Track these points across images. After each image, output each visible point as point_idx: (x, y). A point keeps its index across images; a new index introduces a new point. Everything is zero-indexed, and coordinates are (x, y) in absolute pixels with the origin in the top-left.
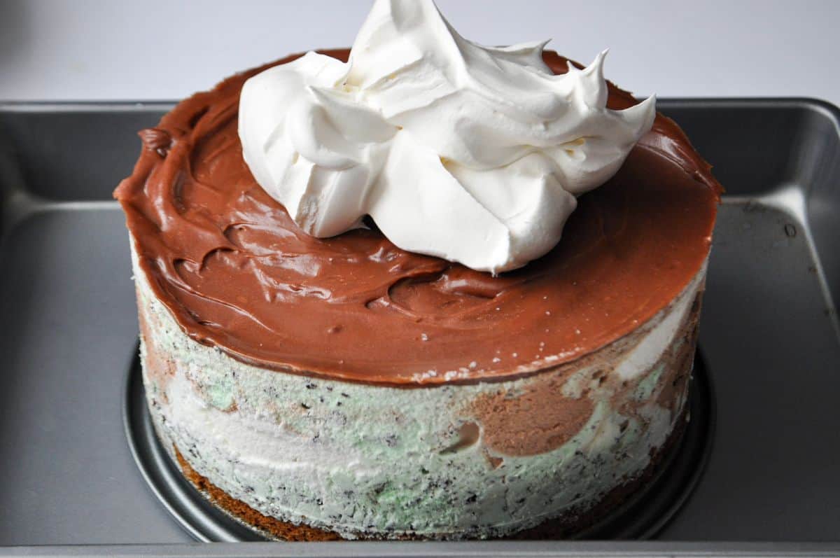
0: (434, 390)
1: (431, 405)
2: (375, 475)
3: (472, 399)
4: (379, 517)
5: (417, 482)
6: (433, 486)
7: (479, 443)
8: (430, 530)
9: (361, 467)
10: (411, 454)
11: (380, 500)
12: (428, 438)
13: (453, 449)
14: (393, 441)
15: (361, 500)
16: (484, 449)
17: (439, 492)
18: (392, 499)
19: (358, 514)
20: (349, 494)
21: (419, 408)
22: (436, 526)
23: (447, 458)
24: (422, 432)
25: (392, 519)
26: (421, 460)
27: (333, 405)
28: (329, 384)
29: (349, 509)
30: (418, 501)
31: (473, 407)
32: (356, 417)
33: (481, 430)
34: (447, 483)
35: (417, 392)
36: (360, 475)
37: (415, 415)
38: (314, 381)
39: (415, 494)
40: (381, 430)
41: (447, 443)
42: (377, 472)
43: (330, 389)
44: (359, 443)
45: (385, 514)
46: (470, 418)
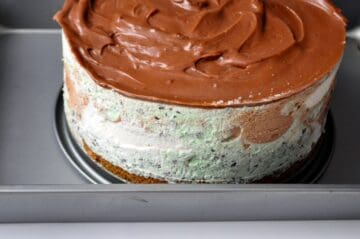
0: (222, 110)
1: (220, 117)
2: (189, 152)
3: (239, 114)
4: (188, 173)
5: (209, 156)
6: (216, 158)
7: (240, 137)
8: (212, 179)
9: (182, 148)
10: (208, 142)
11: (190, 165)
12: (217, 134)
13: (227, 140)
14: (199, 135)
15: (181, 165)
16: (242, 139)
17: (219, 161)
18: (196, 164)
19: (179, 172)
20: (175, 162)
21: (214, 119)
22: (216, 178)
23: (225, 144)
24: (214, 131)
25: (195, 174)
26: (212, 145)
27: (172, 118)
28: (170, 107)
29: (174, 170)
30: (208, 165)
31: (239, 118)
32: (182, 123)
33: (242, 130)
34: (223, 156)
35: (214, 111)
36: (181, 152)
37: (211, 122)
38: (163, 105)
39: (207, 162)
40: (194, 130)
41: (226, 137)
42: (190, 150)
43: (171, 109)
44: (182, 136)
45: (192, 172)
46: (237, 125)
